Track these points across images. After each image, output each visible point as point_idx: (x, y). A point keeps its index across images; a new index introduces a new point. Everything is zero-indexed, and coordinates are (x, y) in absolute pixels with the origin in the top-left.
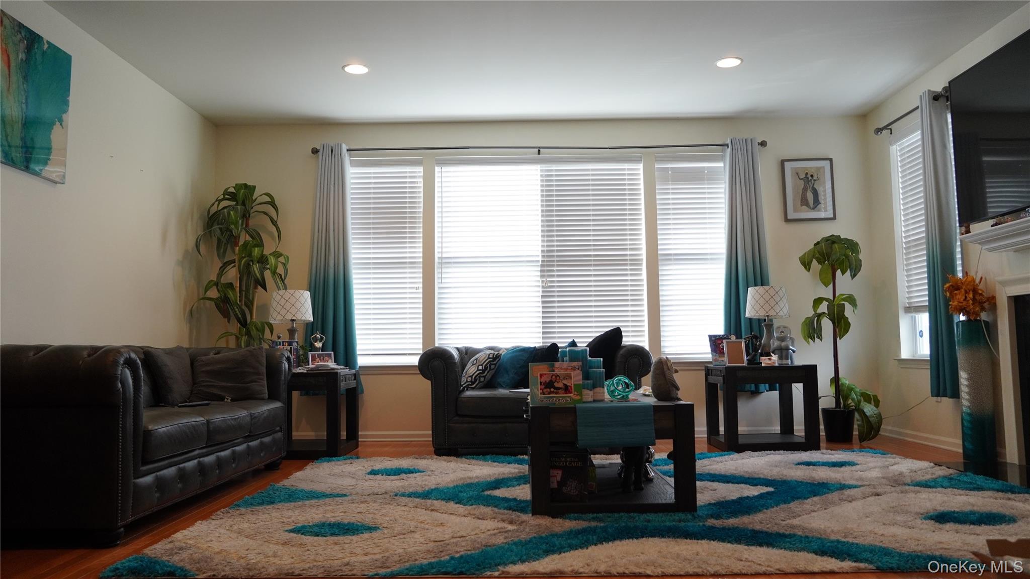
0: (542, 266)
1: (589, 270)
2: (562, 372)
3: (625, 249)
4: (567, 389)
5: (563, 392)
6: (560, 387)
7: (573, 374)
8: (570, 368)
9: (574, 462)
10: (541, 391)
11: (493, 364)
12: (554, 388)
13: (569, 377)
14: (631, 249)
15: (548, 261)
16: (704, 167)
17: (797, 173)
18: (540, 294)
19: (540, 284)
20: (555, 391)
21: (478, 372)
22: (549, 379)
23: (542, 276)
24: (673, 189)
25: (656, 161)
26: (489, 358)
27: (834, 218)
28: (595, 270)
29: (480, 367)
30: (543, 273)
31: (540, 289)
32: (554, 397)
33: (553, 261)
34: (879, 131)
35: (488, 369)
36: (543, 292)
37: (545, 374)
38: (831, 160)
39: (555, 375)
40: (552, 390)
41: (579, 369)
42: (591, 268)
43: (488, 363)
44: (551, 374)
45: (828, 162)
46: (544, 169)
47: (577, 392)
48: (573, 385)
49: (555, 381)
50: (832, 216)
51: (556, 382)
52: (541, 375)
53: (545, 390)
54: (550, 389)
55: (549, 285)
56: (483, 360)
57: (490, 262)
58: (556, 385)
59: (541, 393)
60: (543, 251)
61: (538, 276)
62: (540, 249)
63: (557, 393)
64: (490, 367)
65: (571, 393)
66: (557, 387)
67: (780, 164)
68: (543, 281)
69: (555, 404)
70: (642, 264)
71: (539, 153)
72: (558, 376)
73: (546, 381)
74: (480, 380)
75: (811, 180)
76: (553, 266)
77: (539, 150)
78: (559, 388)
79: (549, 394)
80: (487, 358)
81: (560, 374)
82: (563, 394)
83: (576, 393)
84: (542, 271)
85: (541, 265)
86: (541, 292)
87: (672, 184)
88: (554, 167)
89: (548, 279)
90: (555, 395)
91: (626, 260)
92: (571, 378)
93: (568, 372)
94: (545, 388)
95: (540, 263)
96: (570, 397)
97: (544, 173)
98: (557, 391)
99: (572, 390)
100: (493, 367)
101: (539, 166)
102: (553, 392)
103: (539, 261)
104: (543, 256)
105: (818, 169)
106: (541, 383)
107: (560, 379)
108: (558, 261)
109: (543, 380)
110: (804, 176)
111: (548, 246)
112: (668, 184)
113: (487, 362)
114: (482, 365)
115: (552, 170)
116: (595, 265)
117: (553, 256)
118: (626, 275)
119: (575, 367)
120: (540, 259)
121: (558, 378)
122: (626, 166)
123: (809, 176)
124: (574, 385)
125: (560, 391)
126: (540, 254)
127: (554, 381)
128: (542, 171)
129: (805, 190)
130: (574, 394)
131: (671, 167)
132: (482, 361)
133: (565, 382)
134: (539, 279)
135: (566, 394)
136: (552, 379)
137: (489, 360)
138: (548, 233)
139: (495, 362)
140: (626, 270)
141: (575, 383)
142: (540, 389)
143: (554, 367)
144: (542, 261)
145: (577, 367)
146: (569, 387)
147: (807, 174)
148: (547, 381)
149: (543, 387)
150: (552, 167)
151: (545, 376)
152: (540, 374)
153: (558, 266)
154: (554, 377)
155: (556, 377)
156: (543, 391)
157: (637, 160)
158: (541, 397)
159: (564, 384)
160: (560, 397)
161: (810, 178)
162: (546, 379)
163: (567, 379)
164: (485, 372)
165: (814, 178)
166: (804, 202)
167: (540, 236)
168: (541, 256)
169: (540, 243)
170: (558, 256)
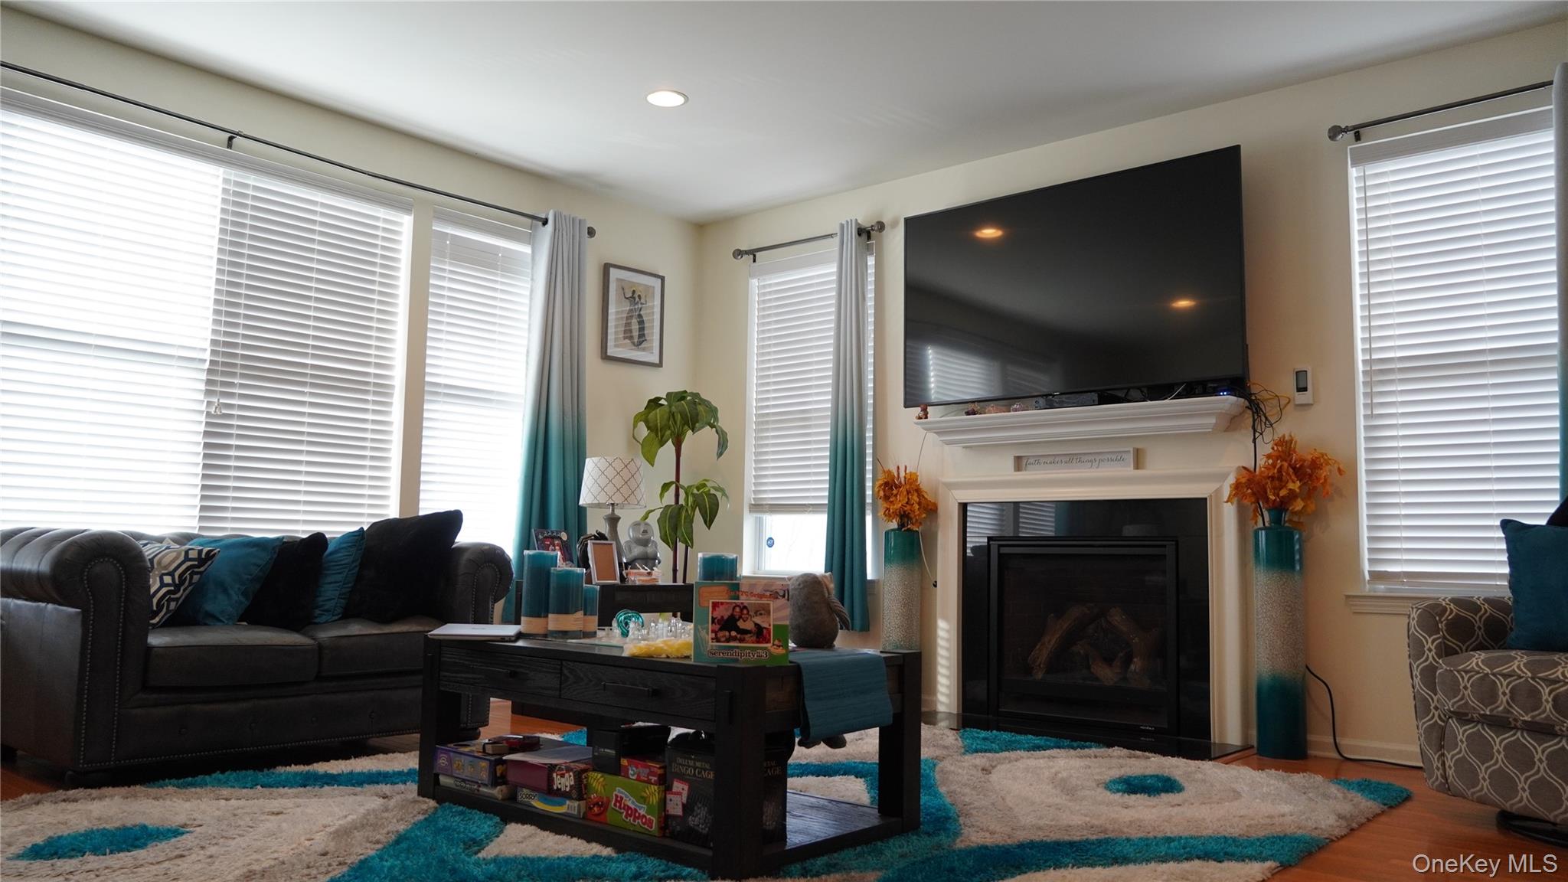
0: (210, 371)
1: (303, 393)
2: (753, 600)
3: (368, 364)
4: (760, 634)
5: (754, 638)
6: (749, 629)
7: (773, 605)
8: (768, 593)
9: (771, 767)
10: (714, 635)
11: (197, 573)
12: (737, 632)
13: (764, 611)
14: (378, 365)
15: (224, 364)
16: (499, 247)
17: (623, 289)
18: (202, 428)
19: (203, 407)
20: (739, 636)
21: (164, 590)
22: (729, 613)
23: (208, 393)
24: (451, 272)
25: (434, 217)
26: (187, 558)
27: (660, 365)
28: (312, 394)
29: (167, 579)
30: (212, 387)
31: (203, 418)
32: (737, 647)
33: (234, 365)
34: (738, 253)
35: (187, 583)
36: (208, 424)
37: (722, 603)
38: (663, 279)
39: (738, 606)
40: (733, 633)
41: (784, 596)
42: (306, 390)
43: (188, 569)
44: (731, 603)
45: (660, 280)
46: (232, 178)
47: (780, 641)
48: (772, 627)
49: (740, 617)
50: (657, 362)
51: (741, 620)
52: (715, 605)
53: (720, 634)
54: (730, 633)
55: (224, 411)
56: (173, 561)
57: (97, 347)
58: (741, 624)
59: (712, 639)
60: (214, 342)
61: (201, 390)
62: (210, 336)
63: (741, 641)
64: (191, 578)
65: (768, 642)
66: (743, 630)
67: (602, 268)
68: (209, 403)
69: (737, 661)
70: (393, 394)
71: (230, 146)
72: (745, 607)
73: (722, 617)
74: (168, 606)
75: (638, 302)
76: (234, 374)
77: (231, 139)
78: (745, 632)
79: (728, 641)
80: (182, 558)
81: (749, 604)
82: (753, 643)
83: (776, 642)
84: (209, 382)
85: (208, 369)
86: (204, 424)
87: (451, 264)
88: (252, 179)
89: (221, 401)
90: (739, 645)
91: (367, 383)
92: (769, 613)
93: (764, 601)
94: (721, 629)
95: (207, 366)
96: (766, 648)
97: (232, 188)
98: (743, 636)
99: (770, 635)
100: (196, 578)
101: (222, 170)
102: (734, 639)
103: (205, 360)
104: (213, 352)
105: (648, 288)
106: (713, 619)
107: (748, 613)
108: (243, 366)
109: (719, 613)
110: (630, 295)
111: (226, 334)
112: (444, 263)
113: (184, 567)
114: (171, 574)
115: (246, 186)
116: (313, 385)
117: (235, 355)
118: (366, 410)
119: (777, 593)
120: (207, 356)
121: (745, 612)
122: (382, 212)
123: (636, 295)
124: (774, 625)
125: (747, 637)
126: (207, 345)
127: (737, 617)
128: (226, 181)
129: (629, 318)
130: (774, 645)
131: (452, 235)
132: (170, 564)
133: (758, 620)
134: (201, 397)
135: (758, 642)
136: (735, 613)
137: (189, 563)
138: (227, 305)
139: (202, 569)
140: (366, 401)
141: (775, 623)
142: (713, 631)
143: (739, 591)
144: (211, 361)
145: (781, 593)
146: (765, 631)
147: (634, 292)
148: (726, 617)
149: (717, 627)
150: (248, 178)
151: (721, 608)
152: (713, 603)
153: (243, 376)
154: (738, 609)
155: (742, 610)
156: (716, 635)
157: (404, 207)
158: (712, 646)
159: (756, 624)
160: (749, 648)
161: (637, 299)
162: (724, 612)
163: (761, 614)
164: (179, 590)
165: (642, 301)
166: (628, 334)
167: (211, 311)
168: (209, 352)
169: (210, 326)
170: (244, 357)
